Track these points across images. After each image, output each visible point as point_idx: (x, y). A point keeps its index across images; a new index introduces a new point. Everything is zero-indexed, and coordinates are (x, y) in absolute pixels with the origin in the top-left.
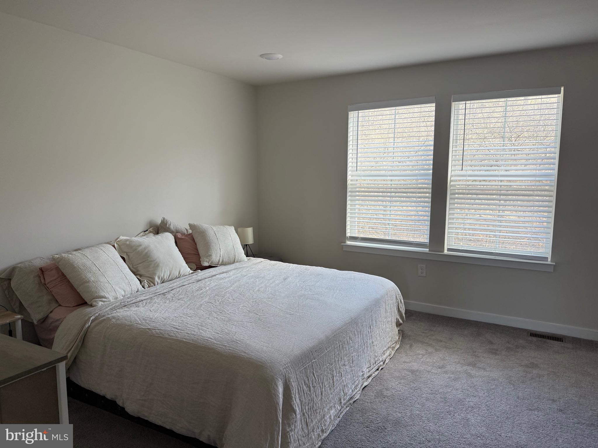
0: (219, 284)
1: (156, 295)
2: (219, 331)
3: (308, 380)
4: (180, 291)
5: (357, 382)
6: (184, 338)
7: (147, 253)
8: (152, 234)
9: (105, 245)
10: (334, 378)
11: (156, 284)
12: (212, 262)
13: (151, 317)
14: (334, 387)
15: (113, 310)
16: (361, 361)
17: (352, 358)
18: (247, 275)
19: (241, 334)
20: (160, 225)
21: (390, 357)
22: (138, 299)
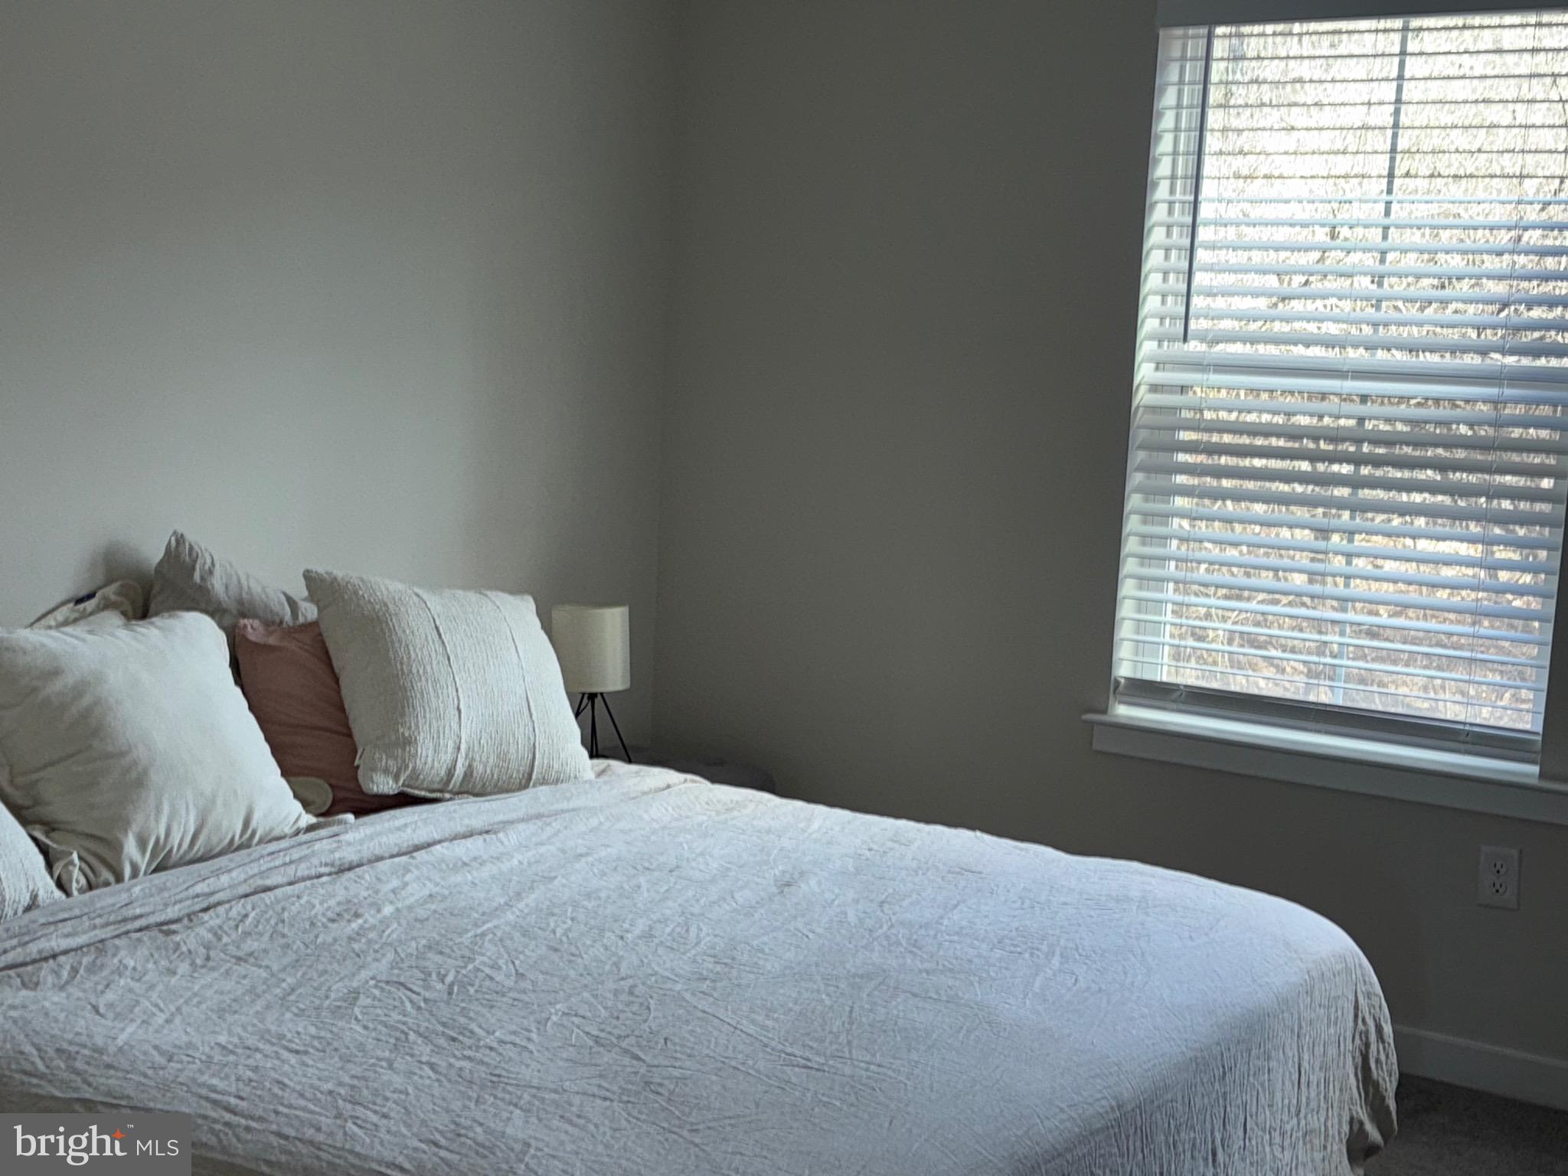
0: (446, 892)
1: (124, 929)
2: (442, 1134)
4: (246, 915)
6: (262, 1160)
7: (87, 713)
8: (113, 619)
11: (127, 871)
12: (415, 775)
13: (99, 1041)
18: (587, 854)
19: (552, 1156)
20: (157, 570)
22: (33, 949)
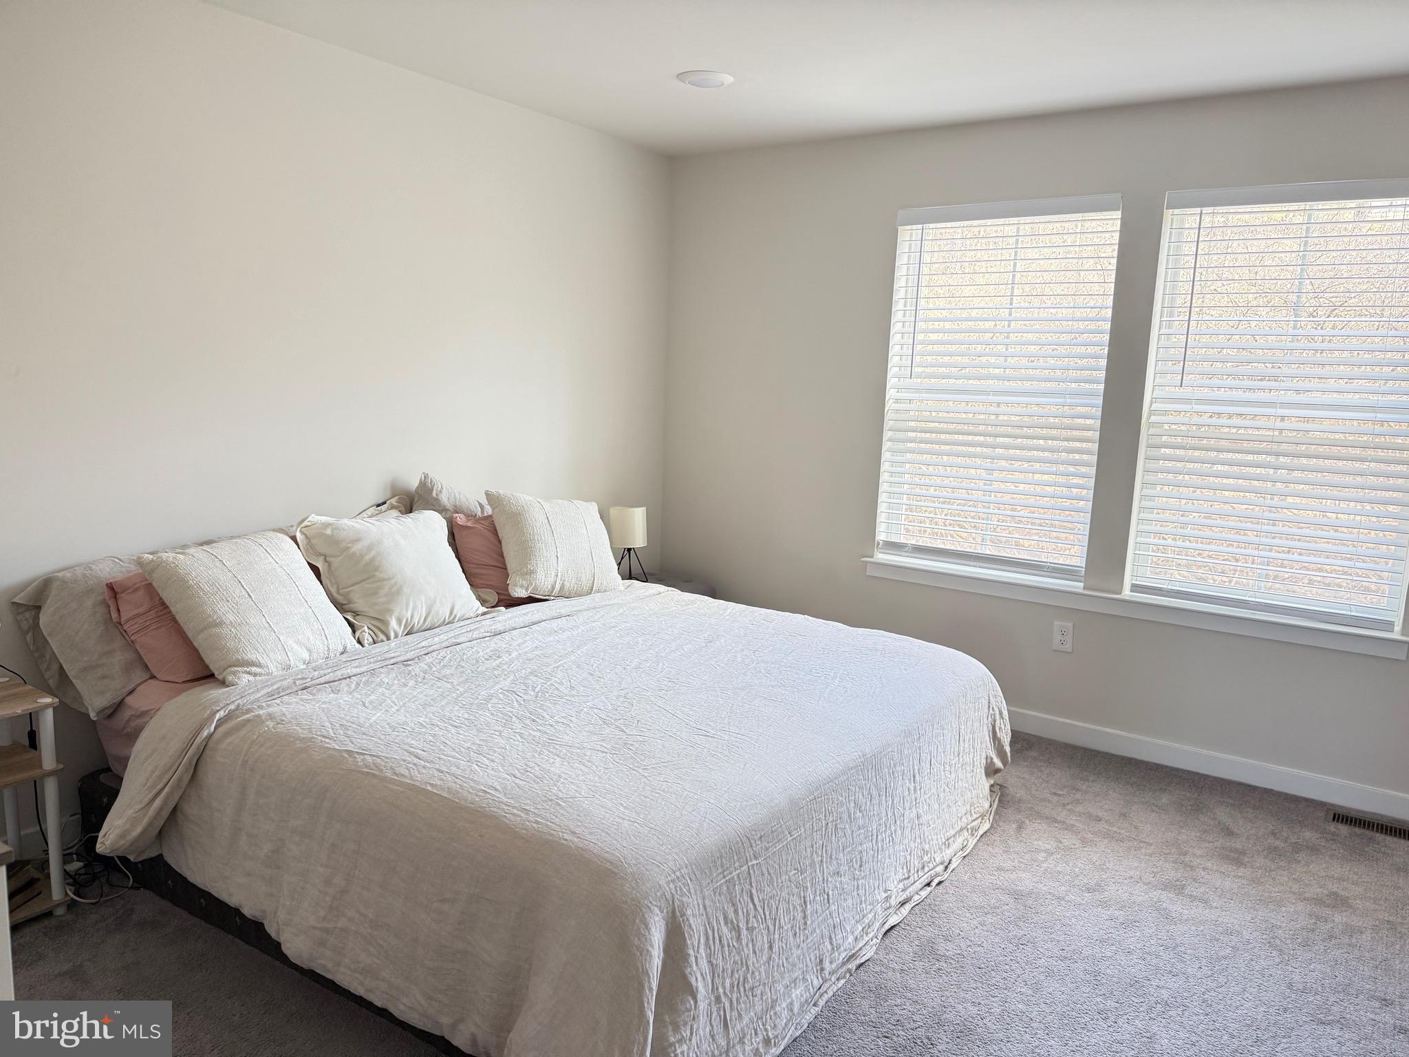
0: (544, 645)
1: (385, 664)
2: (518, 770)
3: (736, 911)
4: (445, 657)
5: (870, 916)
6: (429, 783)
7: (372, 560)
8: (395, 513)
9: (271, 534)
10: (806, 906)
11: (392, 635)
12: (535, 588)
13: (362, 720)
14: (805, 929)
15: (274, 697)
16: (884, 864)
17: (858, 857)
18: (616, 626)
19: (572, 782)
20: (416, 491)
21: (965, 854)
22: (339, 674)
